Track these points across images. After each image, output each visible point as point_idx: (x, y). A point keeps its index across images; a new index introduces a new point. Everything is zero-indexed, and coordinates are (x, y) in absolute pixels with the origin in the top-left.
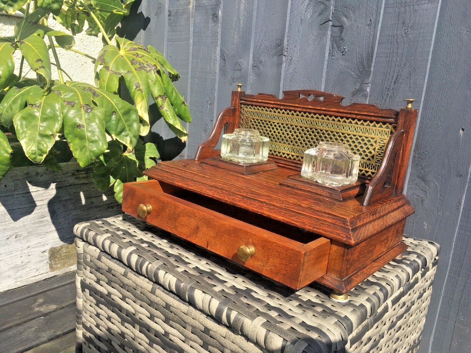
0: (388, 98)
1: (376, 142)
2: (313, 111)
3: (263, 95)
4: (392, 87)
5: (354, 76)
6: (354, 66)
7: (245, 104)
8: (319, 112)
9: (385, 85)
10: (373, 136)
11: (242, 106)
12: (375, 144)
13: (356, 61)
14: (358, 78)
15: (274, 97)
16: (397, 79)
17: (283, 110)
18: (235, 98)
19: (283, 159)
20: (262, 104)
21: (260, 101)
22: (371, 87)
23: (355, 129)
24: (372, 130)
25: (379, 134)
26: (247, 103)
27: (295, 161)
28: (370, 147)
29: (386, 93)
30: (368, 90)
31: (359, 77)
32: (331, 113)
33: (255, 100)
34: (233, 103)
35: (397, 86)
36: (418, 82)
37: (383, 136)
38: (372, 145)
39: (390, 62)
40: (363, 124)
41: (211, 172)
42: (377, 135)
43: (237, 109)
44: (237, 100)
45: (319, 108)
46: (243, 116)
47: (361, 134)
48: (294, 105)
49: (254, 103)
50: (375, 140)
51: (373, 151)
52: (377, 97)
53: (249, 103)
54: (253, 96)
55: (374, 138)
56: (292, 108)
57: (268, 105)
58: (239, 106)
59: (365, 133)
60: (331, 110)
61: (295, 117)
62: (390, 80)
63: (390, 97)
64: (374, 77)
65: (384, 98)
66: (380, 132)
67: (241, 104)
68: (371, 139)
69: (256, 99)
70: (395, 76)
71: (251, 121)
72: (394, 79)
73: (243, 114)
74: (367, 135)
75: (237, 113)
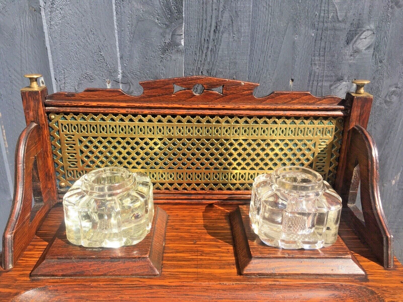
0: (209, 53)
1: (315, 145)
2: (210, 112)
3: (97, 93)
4: (211, 38)
5: (160, 25)
6: (157, 11)
7: (58, 113)
8: (221, 112)
9: (203, 36)
10: (310, 136)
11: (53, 117)
12: (313, 147)
13: (158, 4)
14: (166, 28)
15: (123, 94)
16: (216, 27)
17: (149, 117)
18: (32, 104)
19: (161, 192)
20: (99, 109)
21: (94, 104)
22: (185, 39)
23: (283, 131)
24: (308, 128)
25: (319, 134)
26: (62, 109)
27: (186, 191)
28: (307, 152)
29: (206, 46)
30: (183, 43)
31: (167, 26)
32: (242, 112)
33: (83, 103)
34: (31, 114)
35: (218, 36)
36: (243, 30)
37: (325, 136)
38: (309, 150)
39: (205, 5)
40: (294, 122)
41: (77, 294)
42: (316, 134)
43: (43, 125)
44: (38, 108)
45: (219, 106)
46: (59, 134)
47: (292, 137)
48: (170, 106)
49: (81, 110)
50: (313, 142)
51: (311, 158)
52: (195, 51)
53: (68, 110)
54: (73, 95)
55: (312, 140)
56: (167, 111)
57: (115, 111)
58: (45, 117)
59: (298, 135)
60: (241, 107)
61: (175, 125)
62: (208, 28)
63: (211, 51)
64: (186, 25)
65: (204, 52)
66: (320, 131)
67: (48, 113)
68: (307, 142)
69: (82, 100)
70: (214, 24)
71: (81, 142)
72: (213, 28)
73: (59, 131)
74: (301, 136)
75: (46, 132)
